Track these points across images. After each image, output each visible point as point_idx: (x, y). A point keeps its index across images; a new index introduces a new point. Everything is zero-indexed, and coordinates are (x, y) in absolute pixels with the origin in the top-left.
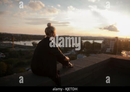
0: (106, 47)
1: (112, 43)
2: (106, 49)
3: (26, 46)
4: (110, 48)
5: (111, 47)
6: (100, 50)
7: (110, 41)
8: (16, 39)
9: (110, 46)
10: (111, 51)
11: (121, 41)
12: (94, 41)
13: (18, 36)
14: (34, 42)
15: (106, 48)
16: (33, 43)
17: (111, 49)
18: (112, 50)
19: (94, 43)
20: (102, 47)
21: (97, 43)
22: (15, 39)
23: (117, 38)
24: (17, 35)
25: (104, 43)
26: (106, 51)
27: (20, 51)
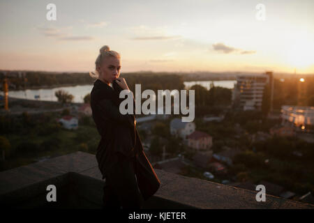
0: (243, 98)
1: (258, 86)
2: (244, 102)
3: (39, 102)
4: (255, 100)
5: (257, 98)
6: (230, 107)
7: (252, 82)
8: (14, 83)
9: (254, 96)
10: (256, 106)
11: (282, 80)
12: (213, 84)
13: (20, 76)
14: (60, 92)
15: (243, 100)
16: (58, 95)
17: (257, 102)
18: (260, 104)
19: (213, 89)
20: (233, 98)
21: (221, 88)
22: (12, 85)
23: (269, 74)
24: (16, 73)
25: (237, 87)
26: (242, 107)
27: (24, 115)
